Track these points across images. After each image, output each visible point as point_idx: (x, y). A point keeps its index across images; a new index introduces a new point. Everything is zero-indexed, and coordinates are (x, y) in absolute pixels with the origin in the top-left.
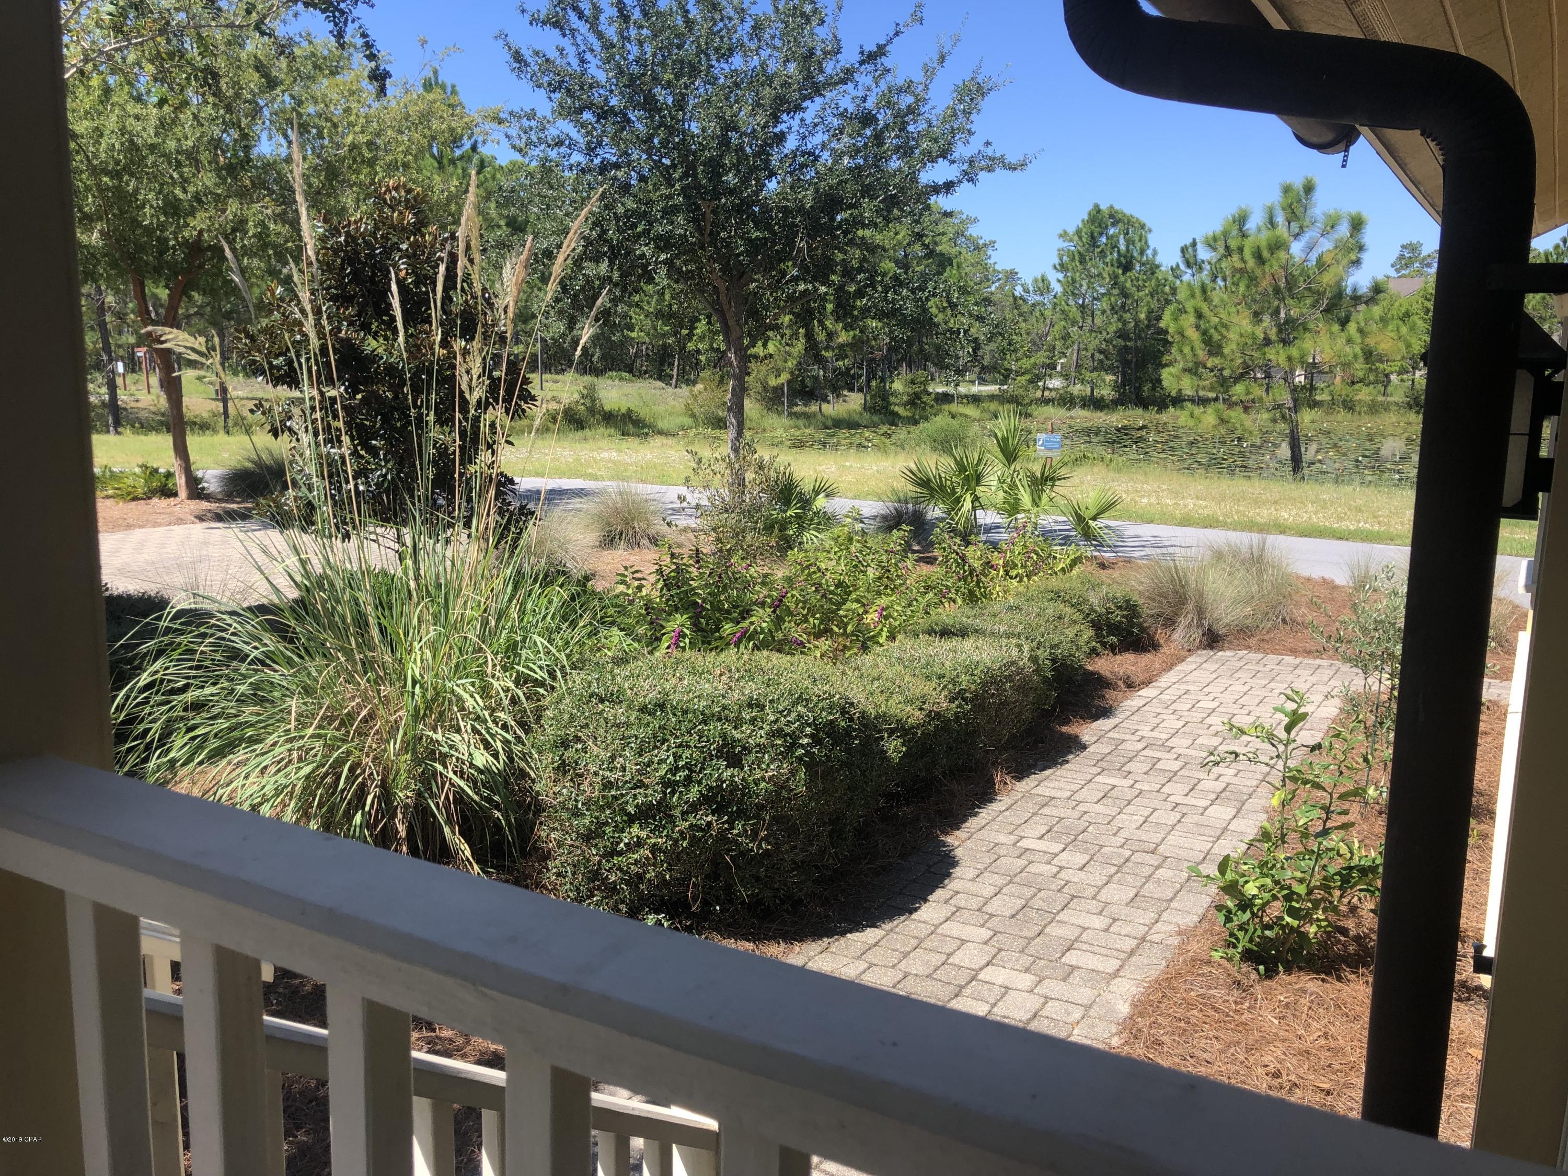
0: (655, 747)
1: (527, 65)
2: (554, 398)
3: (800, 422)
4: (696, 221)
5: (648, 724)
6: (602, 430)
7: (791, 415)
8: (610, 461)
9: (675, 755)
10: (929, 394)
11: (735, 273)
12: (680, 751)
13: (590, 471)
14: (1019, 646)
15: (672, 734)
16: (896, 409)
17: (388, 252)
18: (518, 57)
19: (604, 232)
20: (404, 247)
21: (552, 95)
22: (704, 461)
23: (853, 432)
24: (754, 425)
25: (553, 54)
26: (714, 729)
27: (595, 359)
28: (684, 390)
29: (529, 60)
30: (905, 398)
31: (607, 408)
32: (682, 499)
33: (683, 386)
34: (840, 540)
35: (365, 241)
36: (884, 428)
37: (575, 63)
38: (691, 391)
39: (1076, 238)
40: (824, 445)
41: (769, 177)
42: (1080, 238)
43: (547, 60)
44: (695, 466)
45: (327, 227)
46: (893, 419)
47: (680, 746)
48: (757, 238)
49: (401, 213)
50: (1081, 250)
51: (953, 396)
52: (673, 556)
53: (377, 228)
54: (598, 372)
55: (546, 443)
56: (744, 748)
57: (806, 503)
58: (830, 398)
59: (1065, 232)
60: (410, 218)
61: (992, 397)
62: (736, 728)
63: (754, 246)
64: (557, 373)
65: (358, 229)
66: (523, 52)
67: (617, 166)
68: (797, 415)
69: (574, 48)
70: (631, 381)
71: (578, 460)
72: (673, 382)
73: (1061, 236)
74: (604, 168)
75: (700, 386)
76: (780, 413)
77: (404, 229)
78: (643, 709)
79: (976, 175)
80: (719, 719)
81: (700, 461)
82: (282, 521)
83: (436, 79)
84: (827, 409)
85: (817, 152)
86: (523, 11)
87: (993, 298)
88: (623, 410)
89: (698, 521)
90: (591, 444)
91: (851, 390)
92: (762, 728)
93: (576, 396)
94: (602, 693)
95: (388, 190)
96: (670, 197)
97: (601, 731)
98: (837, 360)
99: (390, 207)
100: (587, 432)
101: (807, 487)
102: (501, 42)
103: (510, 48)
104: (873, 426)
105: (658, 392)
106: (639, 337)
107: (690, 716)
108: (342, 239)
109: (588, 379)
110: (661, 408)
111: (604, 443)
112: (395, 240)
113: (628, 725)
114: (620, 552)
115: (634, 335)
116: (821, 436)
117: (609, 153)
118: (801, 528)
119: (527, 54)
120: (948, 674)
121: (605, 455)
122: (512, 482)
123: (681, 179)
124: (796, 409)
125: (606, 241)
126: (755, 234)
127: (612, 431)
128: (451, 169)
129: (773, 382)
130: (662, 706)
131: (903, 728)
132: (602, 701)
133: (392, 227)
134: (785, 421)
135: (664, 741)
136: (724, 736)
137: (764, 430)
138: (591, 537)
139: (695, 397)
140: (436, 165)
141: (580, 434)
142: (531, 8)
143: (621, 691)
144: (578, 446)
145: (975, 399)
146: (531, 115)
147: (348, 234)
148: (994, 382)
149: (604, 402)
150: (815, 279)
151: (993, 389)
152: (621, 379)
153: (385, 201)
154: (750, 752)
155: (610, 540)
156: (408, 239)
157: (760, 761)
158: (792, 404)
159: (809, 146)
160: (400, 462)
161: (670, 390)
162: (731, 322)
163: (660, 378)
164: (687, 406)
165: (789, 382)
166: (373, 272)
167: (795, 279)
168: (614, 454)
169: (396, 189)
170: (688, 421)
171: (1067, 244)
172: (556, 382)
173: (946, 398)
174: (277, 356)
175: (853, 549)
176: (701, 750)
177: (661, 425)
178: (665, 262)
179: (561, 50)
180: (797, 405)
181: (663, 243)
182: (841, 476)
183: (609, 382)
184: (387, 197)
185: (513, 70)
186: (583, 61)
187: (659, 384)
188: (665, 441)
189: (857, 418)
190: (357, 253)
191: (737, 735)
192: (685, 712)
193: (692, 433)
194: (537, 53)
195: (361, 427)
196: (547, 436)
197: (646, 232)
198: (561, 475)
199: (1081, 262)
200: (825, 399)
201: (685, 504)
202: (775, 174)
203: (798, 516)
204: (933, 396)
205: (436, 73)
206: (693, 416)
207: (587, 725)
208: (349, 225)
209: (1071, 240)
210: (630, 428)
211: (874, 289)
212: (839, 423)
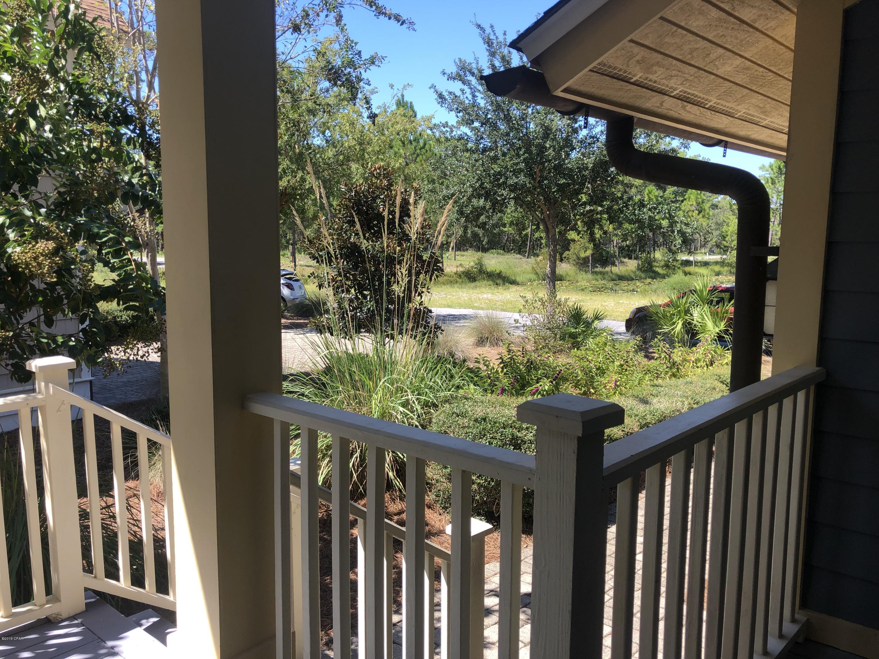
0: (481, 438)
1: (446, 100)
2: (461, 265)
3: (599, 277)
4: (531, 175)
5: (478, 427)
6: (485, 282)
7: (592, 272)
8: (488, 299)
9: (489, 442)
10: (677, 261)
11: (552, 201)
12: (492, 440)
13: (476, 305)
14: (683, 402)
15: (488, 432)
16: (657, 269)
17: (374, 199)
18: (441, 96)
19: (483, 184)
20: (382, 197)
21: (459, 115)
22: (529, 301)
23: (630, 282)
24: (572, 278)
25: (458, 93)
26: (508, 431)
27: (484, 243)
28: (532, 259)
29: (447, 97)
30: (662, 263)
31: (489, 270)
32: (516, 321)
33: (532, 257)
34: (600, 345)
35: (364, 195)
36: (649, 280)
37: (470, 97)
38: (536, 260)
39: (770, 170)
40: (612, 289)
41: (572, 150)
42: (772, 170)
43: (456, 96)
44: (524, 304)
45: (346, 188)
46: (655, 275)
47: (492, 438)
48: (564, 183)
49: (381, 180)
50: (773, 176)
51: (692, 262)
52: (509, 351)
53: (369, 188)
54: (485, 250)
55: (455, 290)
56: (522, 441)
57: (588, 325)
58: (617, 263)
59: (764, 166)
60: (385, 182)
61: (716, 263)
62: (519, 431)
63: (562, 188)
64: (464, 251)
65: (360, 189)
66: (444, 94)
67: (491, 149)
68: (596, 273)
69: (470, 90)
70: (503, 255)
71: (470, 299)
72: (527, 255)
73: (761, 168)
74: (484, 150)
75: (541, 258)
76: (586, 272)
77: (383, 189)
78: (476, 420)
79: (689, 144)
80: (511, 427)
81: (527, 301)
82: (320, 330)
83: (403, 99)
84: (615, 269)
85: (598, 136)
86: (444, 74)
87: (720, 205)
88: (498, 271)
89: (525, 333)
90: (478, 291)
91: (630, 258)
92: (531, 432)
93: (472, 264)
94: (458, 411)
95: (375, 169)
96: (517, 164)
97: (457, 430)
98: (622, 242)
99: (376, 177)
100: (477, 283)
101: (589, 315)
102: (433, 90)
103: (437, 92)
104: (640, 279)
105: (517, 261)
106: (509, 231)
107: (497, 424)
108: (353, 194)
109: (480, 253)
110: (518, 270)
111: (484, 290)
112: (378, 193)
113: (469, 427)
114: (487, 348)
115: (506, 229)
116: (610, 284)
117: (487, 142)
118: (586, 337)
119: (445, 94)
120: (640, 414)
121: (485, 296)
122: (430, 311)
123: (524, 154)
124: (596, 270)
125: (483, 188)
126: (562, 181)
127: (491, 283)
128: (409, 146)
129: (583, 255)
130: (485, 420)
131: (611, 438)
132: (458, 416)
133: (378, 188)
134: (590, 276)
135: (485, 435)
136: (513, 435)
137: (577, 282)
138: (472, 340)
139: (538, 263)
140: (401, 144)
141: (473, 284)
142: (448, 71)
143: (467, 412)
144: (471, 291)
145: (706, 264)
146: (446, 125)
147: (356, 191)
148: (720, 253)
149: (487, 266)
150: (595, 203)
151: (717, 257)
152: (498, 254)
153: (374, 174)
154: (525, 443)
155: (481, 342)
156: (384, 193)
157: (529, 448)
158: (594, 267)
159: (594, 133)
160: (377, 302)
161: (524, 259)
162: (550, 227)
163: (519, 253)
164: (533, 268)
165: (592, 255)
166: (367, 209)
167: (585, 204)
168: (490, 295)
169: (379, 169)
170: (533, 277)
171: (764, 173)
172: (463, 256)
173: (687, 263)
174: (321, 251)
175: (606, 349)
176: (502, 440)
177: (519, 279)
178: (513, 198)
179: (462, 91)
180: (597, 267)
181: (514, 188)
182: (616, 308)
183: (492, 255)
184: (375, 173)
185: (439, 103)
186: (474, 96)
187: (519, 256)
188: (518, 288)
189: (632, 275)
190: (359, 200)
191: (519, 435)
192: (495, 423)
193: (535, 283)
194: (450, 93)
195: (359, 284)
196: (456, 286)
197: (504, 183)
198: (461, 306)
199: (772, 184)
200: (613, 264)
201: (518, 325)
202: (575, 149)
203: (583, 332)
204: (680, 262)
205: (403, 96)
206: (537, 274)
207: (451, 426)
208: (356, 187)
209: (767, 171)
210: (499, 281)
211: (628, 208)
212: (621, 278)
